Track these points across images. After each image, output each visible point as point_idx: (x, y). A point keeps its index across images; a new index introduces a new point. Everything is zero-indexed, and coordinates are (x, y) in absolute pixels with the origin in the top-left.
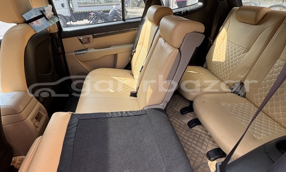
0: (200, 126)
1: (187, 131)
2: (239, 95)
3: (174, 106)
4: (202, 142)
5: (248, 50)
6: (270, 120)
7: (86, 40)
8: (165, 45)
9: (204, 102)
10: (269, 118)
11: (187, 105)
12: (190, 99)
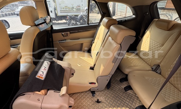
0: (132, 91)
1: (124, 93)
2: (157, 73)
3: (116, 77)
4: (132, 100)
5: (163, 45)
6: (176, 90)
7: (66, 35)
8: (113, 42)
9: (134, 76)
10: (176, 89)
11: (124, 77)
12: (126, 73)
